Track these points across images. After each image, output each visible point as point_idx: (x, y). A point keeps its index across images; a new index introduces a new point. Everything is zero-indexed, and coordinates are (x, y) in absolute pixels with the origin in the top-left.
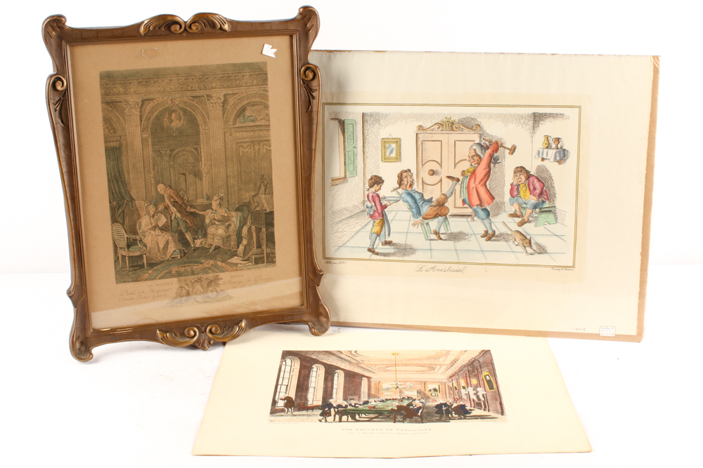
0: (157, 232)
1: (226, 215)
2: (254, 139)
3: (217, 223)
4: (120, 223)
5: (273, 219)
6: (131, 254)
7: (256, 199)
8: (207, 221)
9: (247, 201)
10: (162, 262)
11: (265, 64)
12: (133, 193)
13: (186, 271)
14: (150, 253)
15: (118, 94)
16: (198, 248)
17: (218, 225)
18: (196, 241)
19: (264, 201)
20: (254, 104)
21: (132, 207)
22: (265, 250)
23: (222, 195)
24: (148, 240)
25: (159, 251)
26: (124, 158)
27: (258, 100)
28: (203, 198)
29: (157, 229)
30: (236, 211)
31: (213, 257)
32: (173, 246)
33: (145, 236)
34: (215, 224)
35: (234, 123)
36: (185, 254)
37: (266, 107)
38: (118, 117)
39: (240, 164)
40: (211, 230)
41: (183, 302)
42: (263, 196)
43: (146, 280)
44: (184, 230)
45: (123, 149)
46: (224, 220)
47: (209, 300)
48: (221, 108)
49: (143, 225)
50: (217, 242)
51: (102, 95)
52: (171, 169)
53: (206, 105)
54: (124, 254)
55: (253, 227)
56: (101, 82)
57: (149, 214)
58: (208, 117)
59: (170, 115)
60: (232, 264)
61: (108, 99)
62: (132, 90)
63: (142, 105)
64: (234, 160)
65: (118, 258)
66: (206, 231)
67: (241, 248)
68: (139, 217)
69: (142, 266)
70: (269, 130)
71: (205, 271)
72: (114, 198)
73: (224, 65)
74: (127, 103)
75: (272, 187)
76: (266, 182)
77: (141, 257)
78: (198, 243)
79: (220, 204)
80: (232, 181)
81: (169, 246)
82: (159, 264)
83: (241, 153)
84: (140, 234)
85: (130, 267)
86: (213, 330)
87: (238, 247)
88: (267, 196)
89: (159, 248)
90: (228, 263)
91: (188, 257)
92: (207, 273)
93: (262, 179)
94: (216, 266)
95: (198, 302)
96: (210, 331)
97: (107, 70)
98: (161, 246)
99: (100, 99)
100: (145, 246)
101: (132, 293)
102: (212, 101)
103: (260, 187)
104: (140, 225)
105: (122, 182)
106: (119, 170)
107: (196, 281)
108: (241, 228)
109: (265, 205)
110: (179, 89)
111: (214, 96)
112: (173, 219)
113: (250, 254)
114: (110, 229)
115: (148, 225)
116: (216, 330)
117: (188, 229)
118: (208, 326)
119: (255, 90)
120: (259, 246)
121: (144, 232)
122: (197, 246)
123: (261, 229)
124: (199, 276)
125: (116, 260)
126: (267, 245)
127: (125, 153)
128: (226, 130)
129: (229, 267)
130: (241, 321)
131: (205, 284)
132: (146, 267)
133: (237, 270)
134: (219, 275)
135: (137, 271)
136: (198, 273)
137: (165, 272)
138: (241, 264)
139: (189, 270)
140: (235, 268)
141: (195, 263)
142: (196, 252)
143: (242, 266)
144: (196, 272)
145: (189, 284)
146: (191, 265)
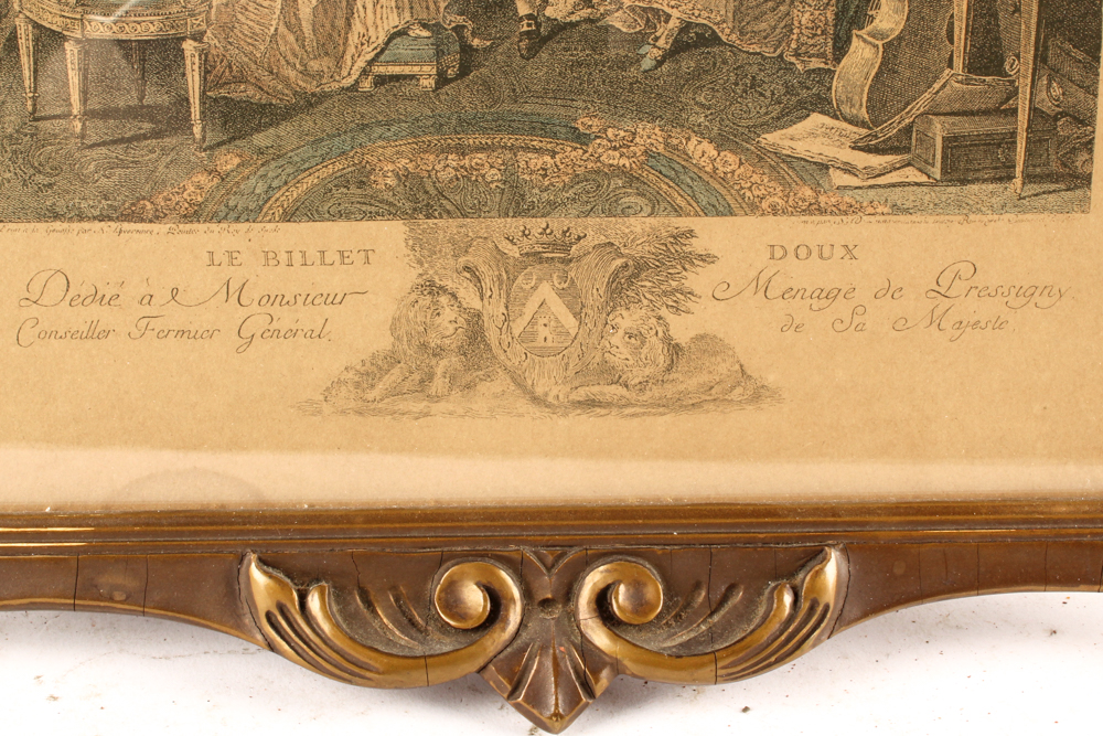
10: (310, 102)
13: (467, 176)
14: (227, 29)
16: (560, 28)
22: (1027, 88)
31: (657, 101)
36: (468, 54)
41: (438, 384)
43: (194, 214)
47: (619, 390)
54: (52, 21)
60: (789, 160)
67: (862, 56)
69: (175, 119)
71: (602, 191)
77: (166, 51)
82: (288, 113)
85: (89, 115)
86: (621, 599)
87: (841, 47)
90: (760, 156)
91: (488, 86)
92: (613, 209)
94: (673, 166)
95: (536, 400)
96: (602, 601)
101: (97, 297)
107: (536, 257)
113: (921, 104)
116: (640, 605)
118: (587, 564)
120: (987, 58)
124: (557, 223)
126: (1041, 58)
129: (759, 182)
130: (816, 556)
131: (593, 280)
132: (197, 130)
133: (822, 212)
134: (690, 233)
135: (140, 151)
136: (553, 205)
137: (324, 173)
138: (849, 169)
139: (493, 174)
140: (808, 192)
141: (532, 131)
142: (544, 55)
143: (854, 181)
144: (534, 196)
145: (488, 275)
146: (508, 140)
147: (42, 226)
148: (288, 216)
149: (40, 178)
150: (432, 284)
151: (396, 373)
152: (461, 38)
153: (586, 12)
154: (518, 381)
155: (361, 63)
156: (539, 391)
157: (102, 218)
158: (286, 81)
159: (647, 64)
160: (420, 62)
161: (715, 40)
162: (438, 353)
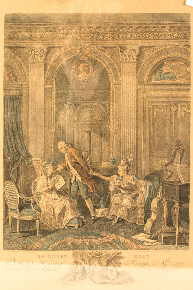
0: (53, 195)
1: (134, 183)
2: (170, 99)
3: (122, 191)
4: (14, 181)
5: (188, 193)
6: (23, 218)
7: (169, 168)
8: (112, 188)
9: (160, 169)
10: (57, 230)
11: (188, 15)
12: (31, 149)
13: (83, 243)
14: (43, 218)
15: (23, 39)
16: (99, 218)
17: (123, 194)
18: (97, 210)
19: (178, 171)
20: (174, 60)
21: (28, 165)
22: (178, 229)
23: (130, 160)
24: (43, 204)
25: (55, 218)
26: (23, 109)
27: (179, 55)
28: (108, 161)
29: (54, 191)
30: (145, 179)
31: (115, 231)
32: (70, 213)
33: (39, 199)
34: (120, 192)
35: (150, 79)
36: (83, 223)
37: (187, 64)
38: (20, 64)
39: (153, 126)
40: (115, 199)
41: (77, 279)
42: (179, 165)
43: (37, 249)
44: (84, 197)
45: (24, 99)
46: (131, 189)
47: (109, 280)
48: (135, 62)
49: (39, 186)
50: (121, 213)
51: (6, 39)
52: (75, 125)
53: (119, 57)
54: (15, 217)
55: (164, 200)
56: (5, 25)
57: (46, 174)
58: (120, 70)
59: (78, 65)
60: (137, 241)
61: (12, 44)
62: (38, 36)
63: (48, 53)
64: (147, 120)
65: (8, 220)
66: (109, 199)
68: (35, 176)
69: (34, 233)
70: (189, 90)
71: (105, 246)
72: (9, 152)
73: (140, 14)
74: (31, 49)
75: (189, 155)
76: (182, 149)
77: (33, 222)
78: (99, 212)
79: (127, 171)
80: (142, 145)
81: (66, 213)
82: (53, 232)
83: (155, 113)
84: (34, 195)
85: (20, 232)
87: (146, 222)
88: (183, 165)
89: (54, 213)
90: (132, 240)
91: (86, 228)
92: (107, 249)
93: (178, 145)
95: (94, 282)
97: (13, 13)
98: (57, 212)
99: (3, 43)
100: (40, 211)
101: (20, 263)
102: (125, 53)
103: (175, 154)
104: (35, 186)
105: (19, 135)
106: (16, 122)
107: (94, 257)
108: (150, 200)
109: (180, 176)
110: (89, 38)
111: (128, 47)
112: (72, 182)
113: (159, 231)
114: (2, 187)
115: (44, 187)
117: (89, 195)
119: (175, 43)
120: (170, 224)
121: (39, 194)
122: (98, 215)
123: (174, 203)
124: (98, 251)
125: (6, 223)
126: (179, 223)
127: (25, 104)
128: (139, 86)
129: (133, 245)
131: (104, 260)
132: (38, 235)
133: (143, 249)
134: (121, 253)
135: (28, 238)
136: (97, 248)
137: (59, 242)
138: (147, 242)
139: (87, 243)
140: (140, 246)
141: (94, 235)
142: (96, 223)
143: (149, 244)
144: (94, 246)
145: (86, 260)
146: (90, 237)
147: (11, 251)
148: (53, 250)
149: (11, 243)
150: (77, 261)
151: (70, 277)
152: (82, 220)
153: (103, 216)
154: (91, 279)
155: (65, 224)
156: (95, 280)
157: (21, 250)
158: (53, 227)
159: (113, 224)
160: (75, 224)
161: (124, 220)
162: (77, 273)
